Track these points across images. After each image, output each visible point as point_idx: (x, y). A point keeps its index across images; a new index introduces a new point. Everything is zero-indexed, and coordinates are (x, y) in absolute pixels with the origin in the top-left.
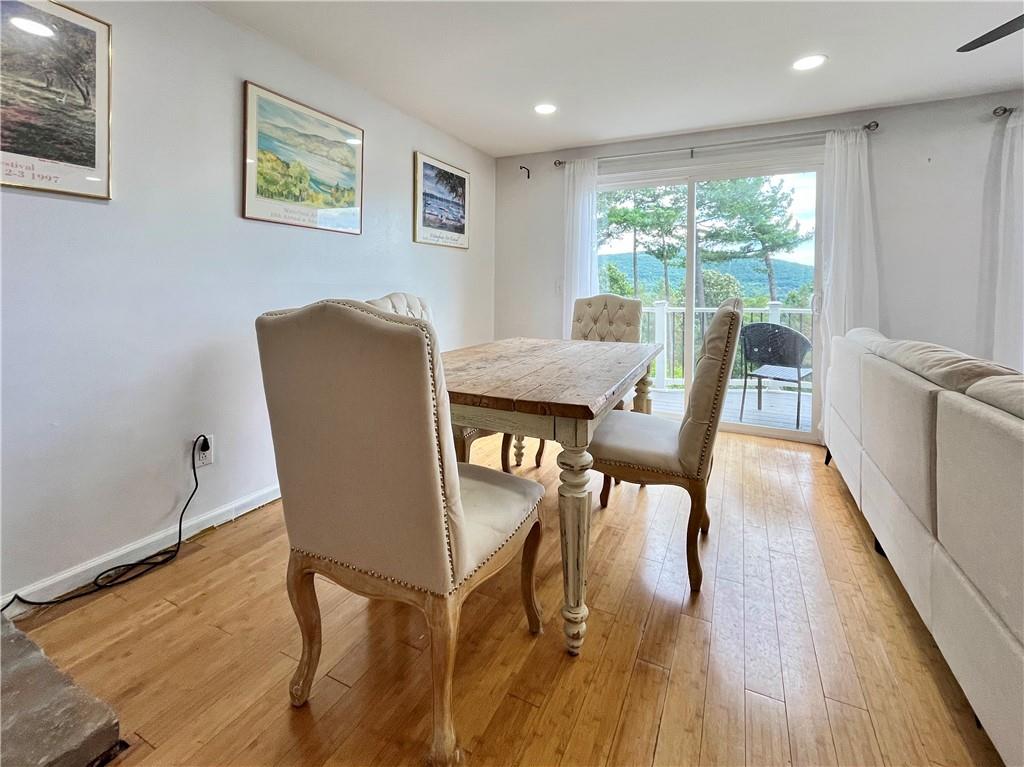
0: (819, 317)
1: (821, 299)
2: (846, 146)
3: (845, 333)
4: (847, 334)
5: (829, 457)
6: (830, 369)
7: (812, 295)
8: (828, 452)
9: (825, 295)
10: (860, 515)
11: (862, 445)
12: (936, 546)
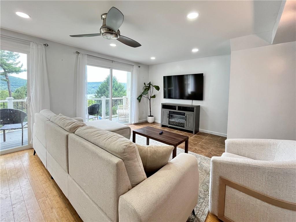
0: (29, 106)
1: (30, 99)
2: (38, 48)
3: (39, 112)
4: (40, 112)
5: (35, 152)
6: (34, 124)
7: (27, 98)
8: (35, 151)
9: (31, 98)
10: (47, 170)
11: (46, 149)
12: (69, 176)
